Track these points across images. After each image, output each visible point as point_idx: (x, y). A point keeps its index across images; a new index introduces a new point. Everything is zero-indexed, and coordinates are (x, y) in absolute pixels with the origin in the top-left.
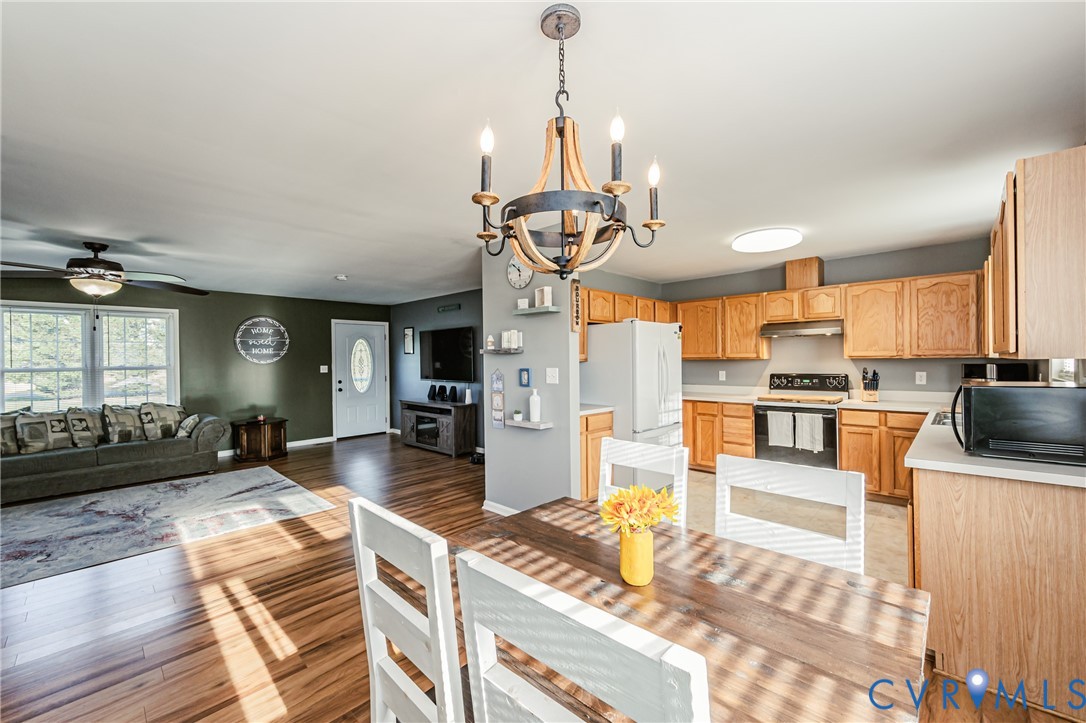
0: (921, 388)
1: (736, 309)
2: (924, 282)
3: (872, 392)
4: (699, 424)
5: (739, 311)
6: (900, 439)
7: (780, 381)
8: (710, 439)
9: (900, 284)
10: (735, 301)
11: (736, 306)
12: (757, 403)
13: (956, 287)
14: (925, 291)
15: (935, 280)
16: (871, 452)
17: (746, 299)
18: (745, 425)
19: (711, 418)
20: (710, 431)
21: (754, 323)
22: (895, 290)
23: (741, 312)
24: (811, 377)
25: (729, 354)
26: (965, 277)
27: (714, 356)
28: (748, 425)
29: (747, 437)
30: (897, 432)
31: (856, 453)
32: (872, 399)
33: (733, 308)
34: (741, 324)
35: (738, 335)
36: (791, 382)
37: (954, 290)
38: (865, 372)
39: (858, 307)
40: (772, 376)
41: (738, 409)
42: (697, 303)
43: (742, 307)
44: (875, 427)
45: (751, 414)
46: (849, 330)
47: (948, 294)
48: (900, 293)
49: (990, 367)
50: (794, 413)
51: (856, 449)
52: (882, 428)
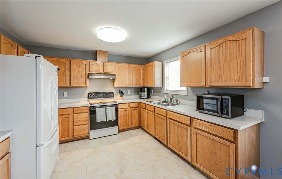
0: (129, 95)
1: (76, 65)
2: (134, 66)
3: (122, 97)
5: (78, 66)
6: (133, 110)
8: (67, 126)
9: (129, 65)
10: (76, 61)
11: (76, 64)
12: (90, 105)
13: (139, 68)
14: (134, 68)
15: (136, 66)
16: (126, 116)
17: (81, 62)
18: (85, 116)
19: (67, 116)
20: (67, 122)
21: (84, 73)
22: (128, 67)
23: (79, 67)
24: (103, 93)
25: (73, 85)
26: (141, 66)
27: (65, 85)
29: (86, 121)
30: (132, 109)
31: (123, 117)
32: (122, 99)
33: (75, 64)
34: (79, 72)
35: (77, 76)
36: (97, 95)
37: (139, 69)
38: (120, 91)
39: (119, 71)
40: (89, 94)
41: (82, 109)
43: (79, 65)
44: (127, 108)
45: (87, 110)
46: (117, 77)
47: (138, 70)
48: (129, 68)
49: (146, 89)
50: (106, 107)
51: (122, 116)
52: (129, 108)
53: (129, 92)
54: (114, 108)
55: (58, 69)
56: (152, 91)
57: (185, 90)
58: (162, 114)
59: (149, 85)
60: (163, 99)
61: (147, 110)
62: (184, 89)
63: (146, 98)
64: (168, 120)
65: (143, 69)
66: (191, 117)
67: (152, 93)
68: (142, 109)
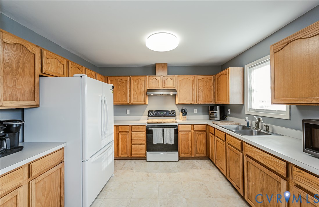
0: (195, 114)
1: (136, 82)
2: (200, 77)
3: (185, 117)
4: (120, 136)
5: (137, 83)
6: (198, 135)
7: (152, 114)
8: (126, 143)
9: (193, 77)
10: (135, 78)
11: (136, 80)
12: (147, 125)
13: (208, 80)
14: (200, 80)
15: (203, 77)
16: (189, 141)
17: (140, 78)
18: (142, 135)
19: (126, 133)
20: (126, 139)
21: (143, 89)
22: (192, 79)
23: (138, 83)
24: (163, 111)
25: (133, 102)
26: (211, 76)
27: (126, 103)
28: (143, 135)
29: (143, 140)
30: (197, 132)
31: (184, 142)
32: (185, 119)
33: (134, 81)
34: (138, 89)
35: (136, 93)
36: (156, 114)
37: (208, 81)
38: (182, 109)
39: (181, 85)
40: (149, 111)
41: (139, 128)
42: (118, 78)
43: (139, 81)
44: (190, 131)
45: (144, 129)
46: (178, 93)
47: (206, 82)
48: (193, 80)
49: (218, 107)
50: (163, 128)
51: (184, 140)
52: (193, 131)
53: (195, 110)
54: (173, 129)
55: (113, 87)
56: (229, 110)
57: (285, 110)
58: (235, 145)
59: (223, 102)
60: (243, 122)
61: (217, 137)
62: (283, 108)
63: (218, 119)
64: (245, 157)
65: (214, 80)
66: (288, 163)
67: (229, 113)
68: (210, 134)
